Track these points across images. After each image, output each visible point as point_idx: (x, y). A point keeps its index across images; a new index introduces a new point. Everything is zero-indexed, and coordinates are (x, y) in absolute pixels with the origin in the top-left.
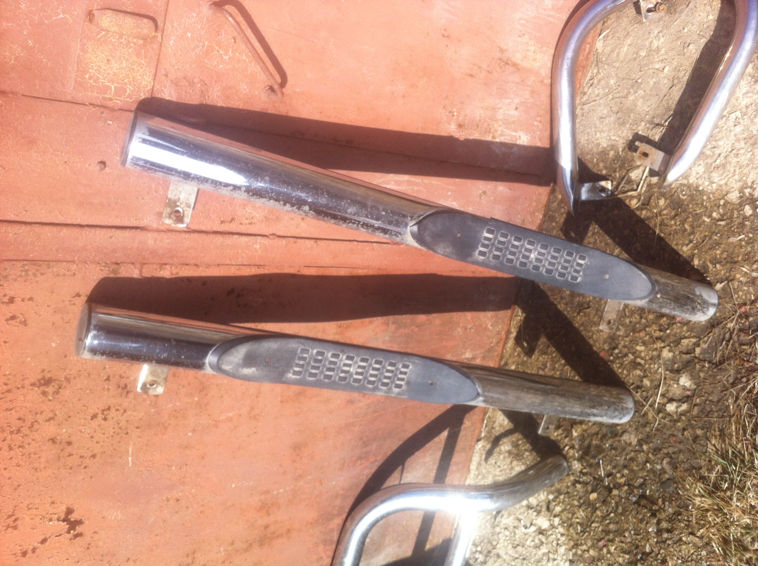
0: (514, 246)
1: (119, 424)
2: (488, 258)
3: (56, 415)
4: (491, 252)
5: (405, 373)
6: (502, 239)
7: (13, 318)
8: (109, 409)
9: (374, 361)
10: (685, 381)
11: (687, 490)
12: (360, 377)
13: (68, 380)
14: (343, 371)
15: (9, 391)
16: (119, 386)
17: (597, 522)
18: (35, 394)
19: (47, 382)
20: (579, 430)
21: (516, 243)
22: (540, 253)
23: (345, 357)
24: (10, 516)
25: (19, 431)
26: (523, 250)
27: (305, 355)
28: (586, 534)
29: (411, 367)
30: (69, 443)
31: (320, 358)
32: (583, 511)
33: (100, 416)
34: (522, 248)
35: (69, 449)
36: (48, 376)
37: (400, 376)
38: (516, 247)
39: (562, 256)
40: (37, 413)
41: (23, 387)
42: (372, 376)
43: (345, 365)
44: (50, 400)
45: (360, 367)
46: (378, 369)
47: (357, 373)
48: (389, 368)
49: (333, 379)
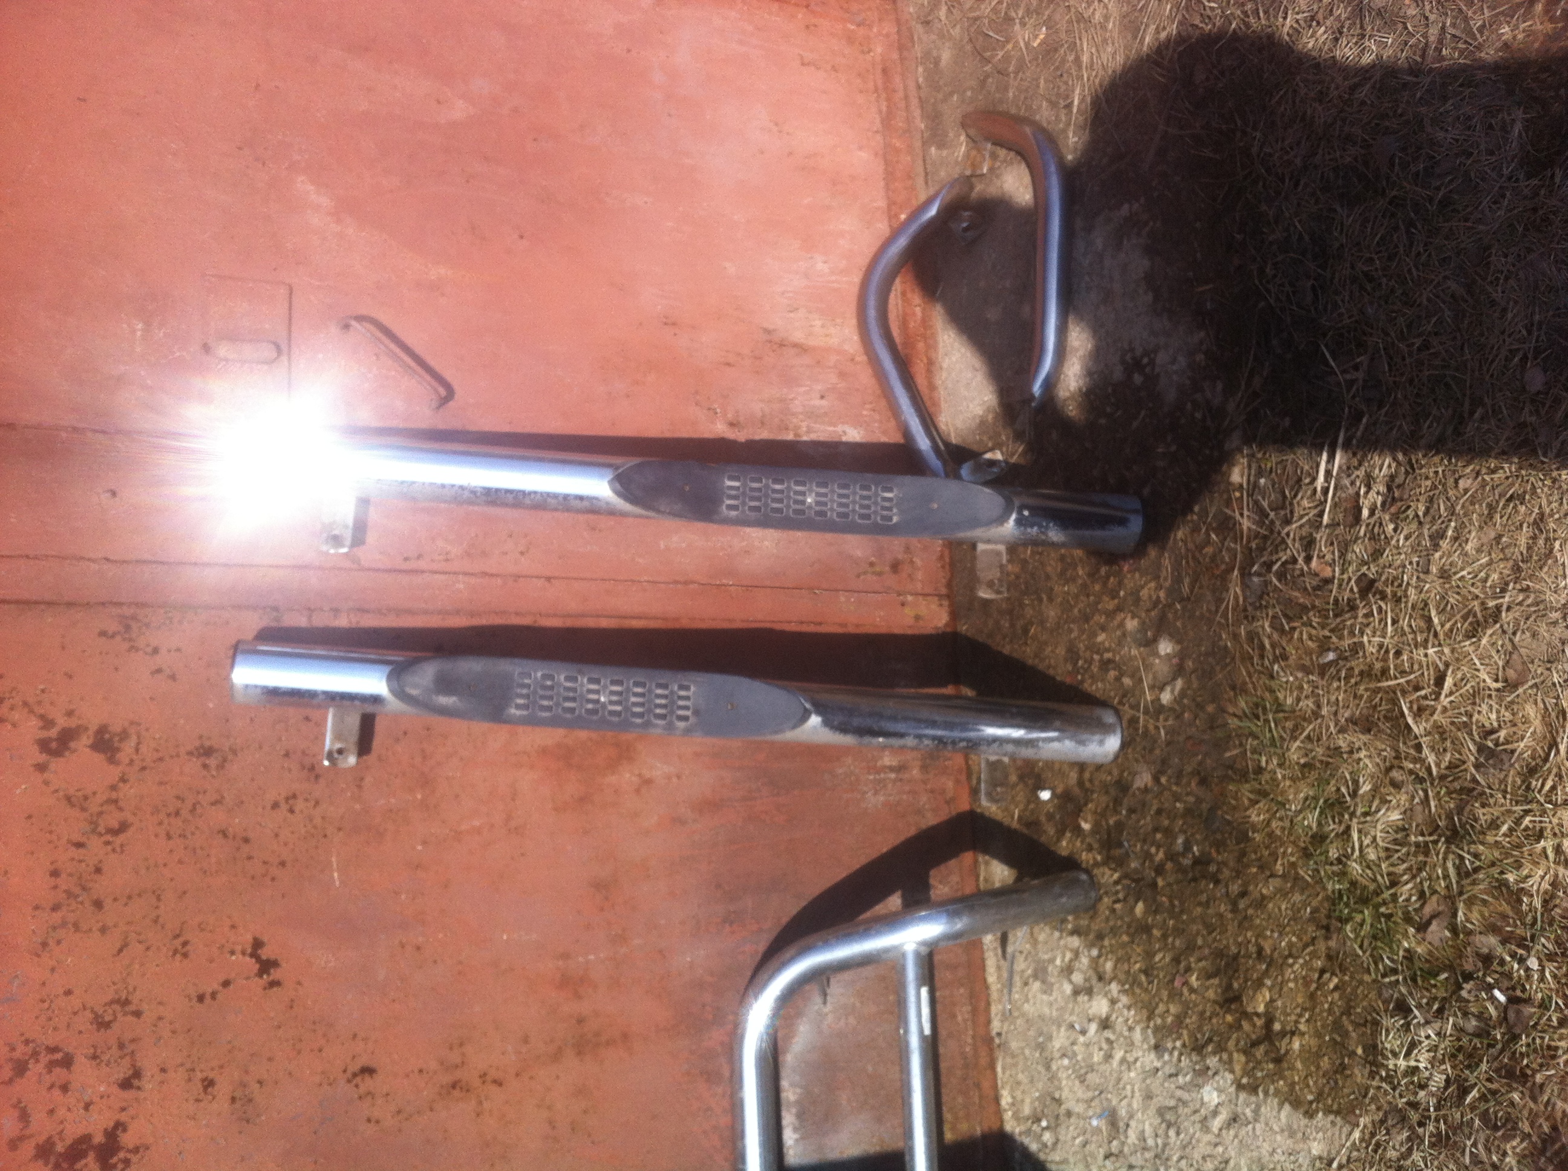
0: (775, 491)
1: (311, 820)
2: (743, 512)
3: (223, 797)
4: (744, 503)
5: (687, 698)
6: (755, 485)
7: (159, 671)
8: (294, 796)
9: (631, 682)
10: (1165, 647)
11: (1235, 808)
12: (618, 708)
13: (234, 752)
14: (589, 701)
15: (161, 759)
16: (303, 767)
17: (1160, 950)
18: (193, 766)
19: (208, 752)
20: (1089, 818)
21: (778, 487)
22: (818, 494)
23: (585, 680)
24: (177, 936)
25: (177, 814)
26: (792, 494)
27: (527, 681)
28: (1156, 982)
29: (693, 688)
30: (246, 840)
31: (549, 683)
32: (1138, 945)
33: (284, 807)
34: (789, 492)
35: (246, 849)
36: (207, 744)
37: (681, 703)
38: (781, 492)
39: (855, 493)
40: (198, 793)
41: (178, 756)
42: (635, 704)
43: (590, 691)
44: (213, 777)
45: (612, 693)
46: (642, 695)
47: (611, 703)
48: (659, 691)
49: (577, 712)
